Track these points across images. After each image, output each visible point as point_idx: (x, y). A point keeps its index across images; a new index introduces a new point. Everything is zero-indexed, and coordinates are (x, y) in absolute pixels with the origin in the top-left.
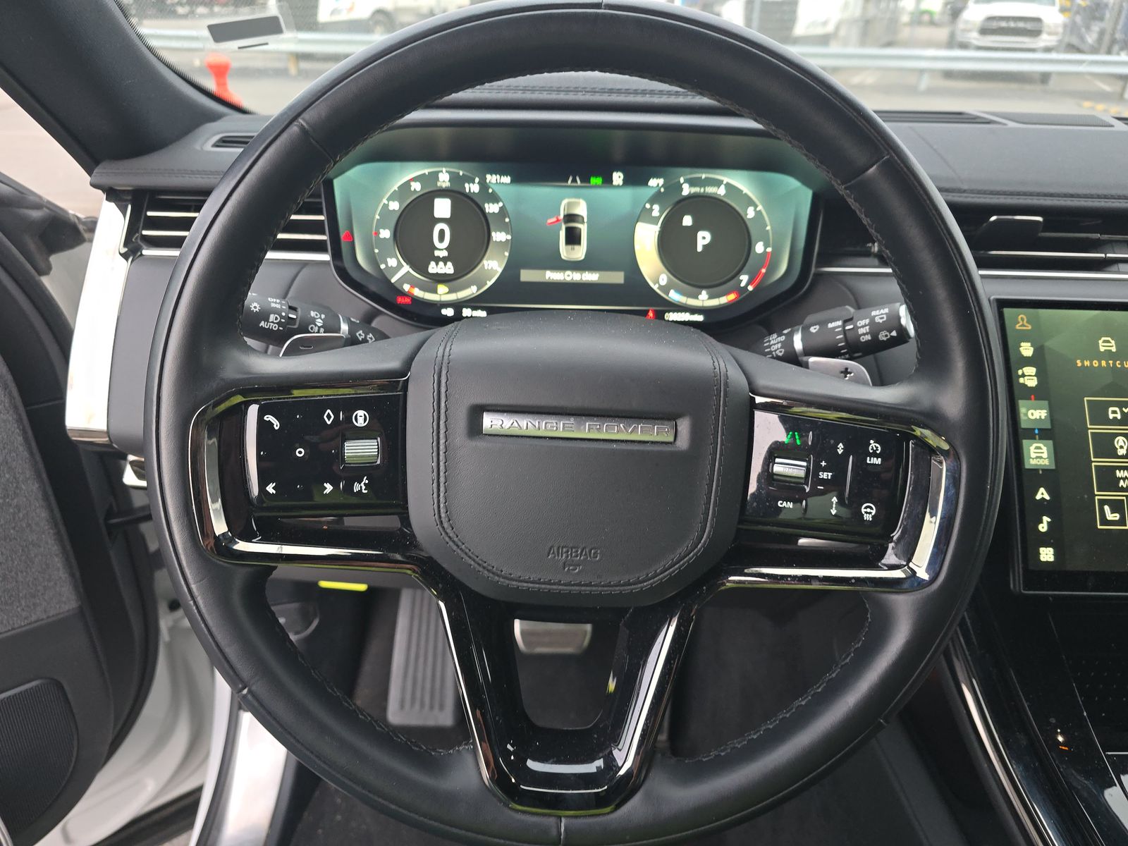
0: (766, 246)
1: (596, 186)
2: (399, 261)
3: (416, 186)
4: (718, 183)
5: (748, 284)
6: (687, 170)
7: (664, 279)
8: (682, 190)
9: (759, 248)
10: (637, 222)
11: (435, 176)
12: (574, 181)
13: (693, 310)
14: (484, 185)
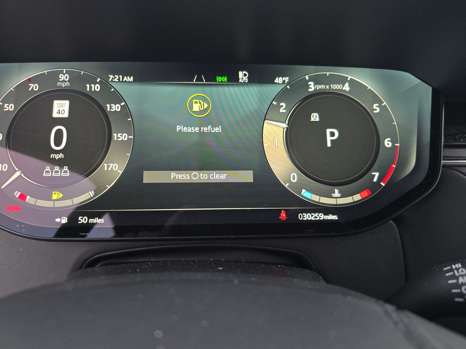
0: (393, 142)
1: (222, 84)
2: (10, 165)
3: (34, 87)
4: (343, 80)
5: (380, 179)
6: (312, 68)
7: (295, 177)
8: (308, 86)
9: (388, 143)
10: (265, 120)
11: (55, 76)
12: (199, 79)
13: (326, 210)
14: (105, 84)
